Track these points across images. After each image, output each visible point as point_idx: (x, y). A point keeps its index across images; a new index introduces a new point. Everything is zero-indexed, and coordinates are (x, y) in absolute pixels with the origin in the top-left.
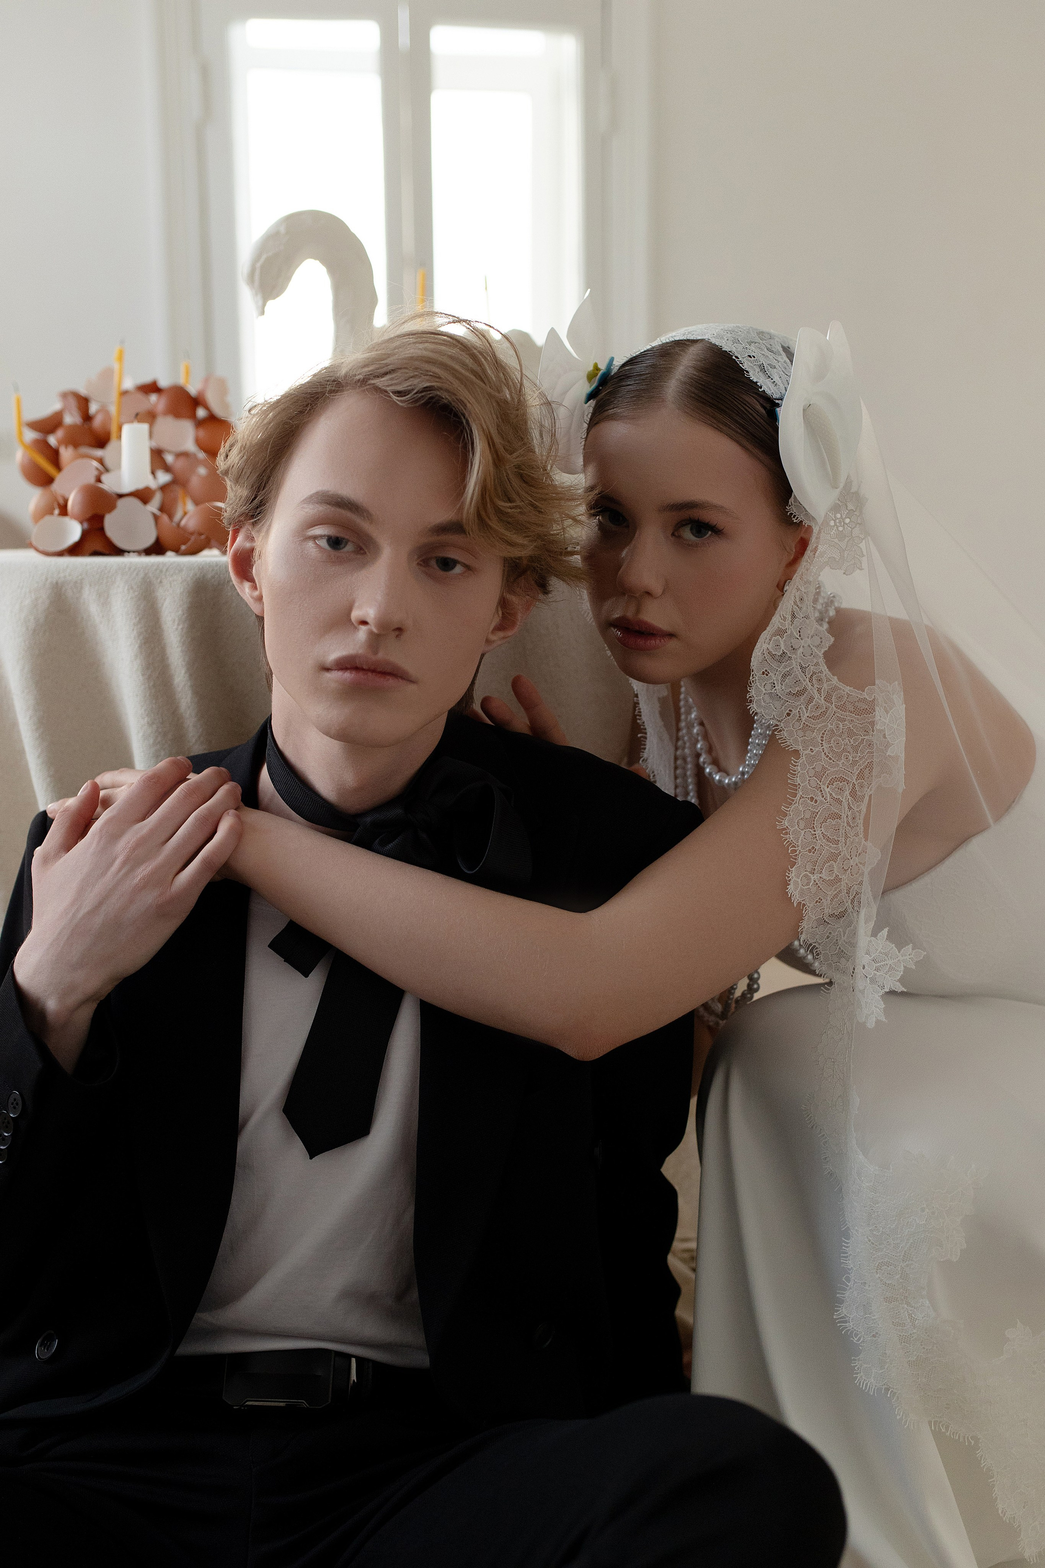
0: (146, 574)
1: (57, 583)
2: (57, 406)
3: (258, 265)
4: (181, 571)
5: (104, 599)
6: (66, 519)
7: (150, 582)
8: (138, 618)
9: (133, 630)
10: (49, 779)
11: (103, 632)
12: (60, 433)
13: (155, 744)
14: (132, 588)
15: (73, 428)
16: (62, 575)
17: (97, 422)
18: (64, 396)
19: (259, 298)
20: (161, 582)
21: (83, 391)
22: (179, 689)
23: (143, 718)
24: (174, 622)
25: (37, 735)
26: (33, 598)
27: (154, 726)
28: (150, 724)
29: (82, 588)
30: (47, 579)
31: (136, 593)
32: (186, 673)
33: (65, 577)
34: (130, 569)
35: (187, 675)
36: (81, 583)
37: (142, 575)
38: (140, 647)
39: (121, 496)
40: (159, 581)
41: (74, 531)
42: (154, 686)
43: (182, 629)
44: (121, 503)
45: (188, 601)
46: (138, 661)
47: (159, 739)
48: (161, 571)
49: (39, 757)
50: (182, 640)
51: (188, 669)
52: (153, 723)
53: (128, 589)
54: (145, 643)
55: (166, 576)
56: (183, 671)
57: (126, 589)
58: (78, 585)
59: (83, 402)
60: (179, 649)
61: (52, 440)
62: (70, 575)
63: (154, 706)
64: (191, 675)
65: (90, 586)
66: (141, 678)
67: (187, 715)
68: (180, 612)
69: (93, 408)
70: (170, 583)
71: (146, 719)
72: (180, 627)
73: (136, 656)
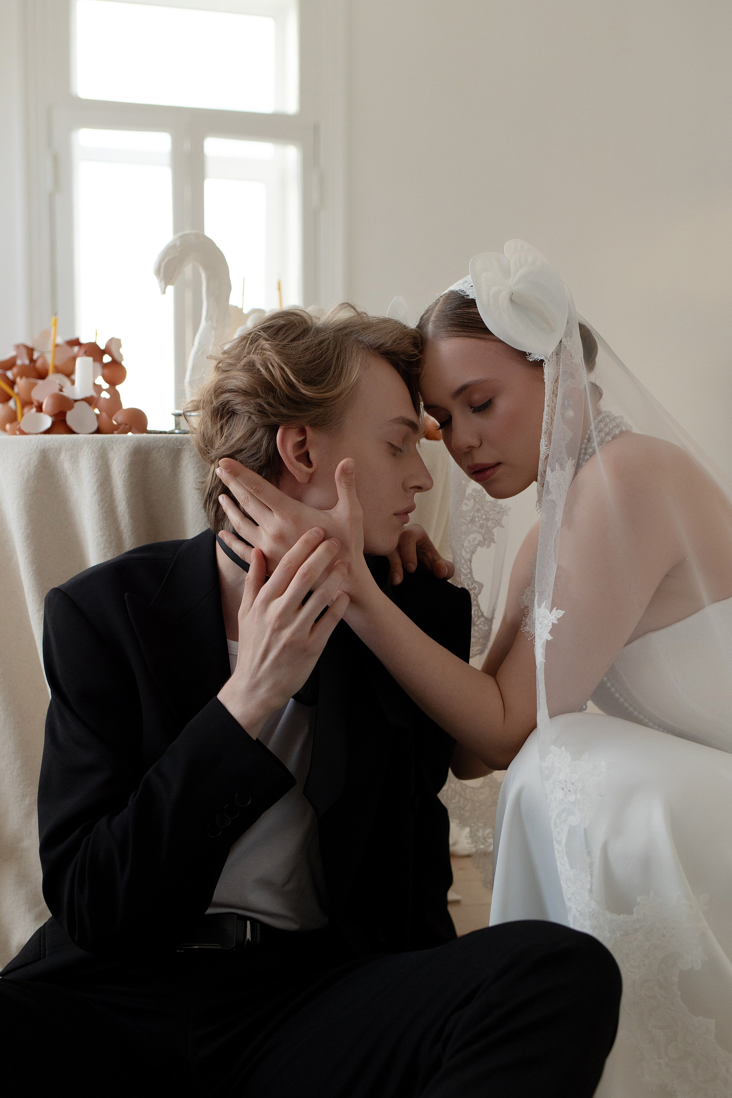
0: (103, 444)
1: (44, 450)
2: (12, 353)
3: (163, 264)
4: (125, 441)
5: (75, 459)
6: (41, 415)
7: (105, 448)
8: (97, 470)
9: (94, 477)
10: (32, 573)
11: (72, 480)
12: (15, 370)
13: (104, 548)
14: (93, 452)
15: (23, 366)
16: (48, 444)
17: (39, 364)
18: (18, 347)
19: (163, 283)
20: (112, 448)
21: (30, 344)
22: (121, 514)
23: (98, 532)
24: (120, 472)
25: (26, 544)
26: (28, 459)
27: (105, 537)
28: (102, 536)
29: (60, 452)
30: (37, 447)
31: (96, 455)
32: (126, 504)
33: (50, 445)
34: (92, 440)
35: (126, 506)
36: (60, 449)
37: (100, 444)
38: (98, 488)
39: (76, 401)
40: (111, 447)
41: (47, 422)
42: (105, 512)
43: (125, 477)
44: (76, 405)
45: (129, 460)
46: (96, 497)
47: (107, 545)
48: (113, 442)
49: (26, 558)
50: (125, 484)
51: (127, 502)
52: (104, 535)
53: (91, 453)
54: (101, 486)
55: (115, 445)
56: (124, 503)
57: (90, 452)
58: (58, 451)
59: (30, 351)
60: (122, 490)
61: (10, 374)
62: (53, 444)
63: (105, 524)
64: (129, 506)
65: (66, 451)
66: (97, 507)
67: (125, 531)
68: (124, 467)
69: (36, 356)
70: (118, 449)
71: (100, 532)
72: (124, 475)
73: (95, 494)
